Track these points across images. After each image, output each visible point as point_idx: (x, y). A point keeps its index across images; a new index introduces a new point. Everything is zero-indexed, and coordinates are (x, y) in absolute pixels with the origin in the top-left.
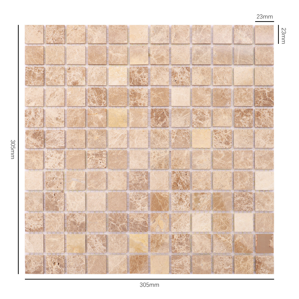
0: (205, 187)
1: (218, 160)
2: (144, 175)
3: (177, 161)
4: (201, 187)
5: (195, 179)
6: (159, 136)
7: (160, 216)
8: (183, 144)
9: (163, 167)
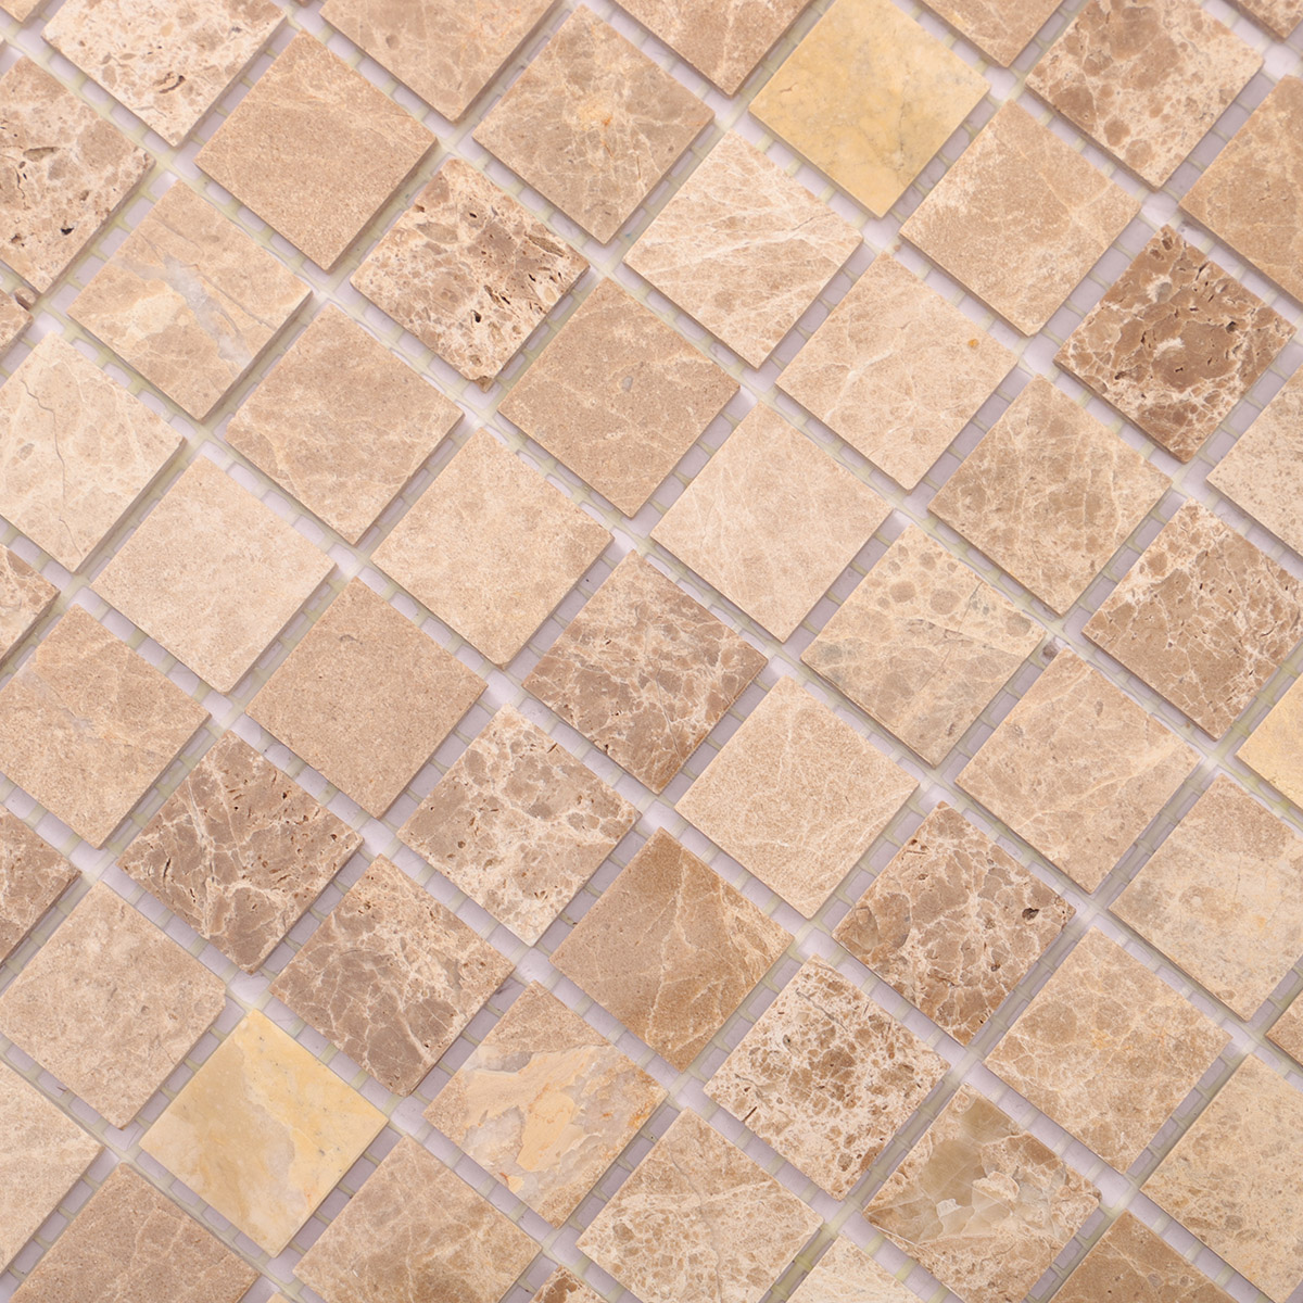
0: (1094, 1114)
2: (719, 670)
3: (1039, 761)
4: (1068, 1093)
5: (1070, 1004)
6: (1059, 469)
7: (592, 1057)
8: (1192, 676)
9: (907, 717)
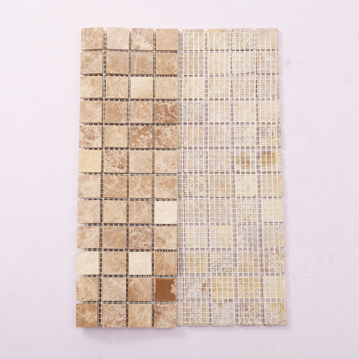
1: (110, 187)
